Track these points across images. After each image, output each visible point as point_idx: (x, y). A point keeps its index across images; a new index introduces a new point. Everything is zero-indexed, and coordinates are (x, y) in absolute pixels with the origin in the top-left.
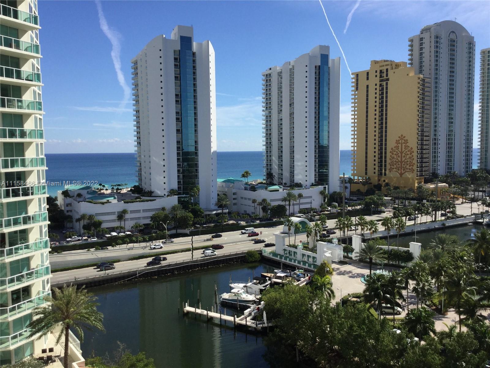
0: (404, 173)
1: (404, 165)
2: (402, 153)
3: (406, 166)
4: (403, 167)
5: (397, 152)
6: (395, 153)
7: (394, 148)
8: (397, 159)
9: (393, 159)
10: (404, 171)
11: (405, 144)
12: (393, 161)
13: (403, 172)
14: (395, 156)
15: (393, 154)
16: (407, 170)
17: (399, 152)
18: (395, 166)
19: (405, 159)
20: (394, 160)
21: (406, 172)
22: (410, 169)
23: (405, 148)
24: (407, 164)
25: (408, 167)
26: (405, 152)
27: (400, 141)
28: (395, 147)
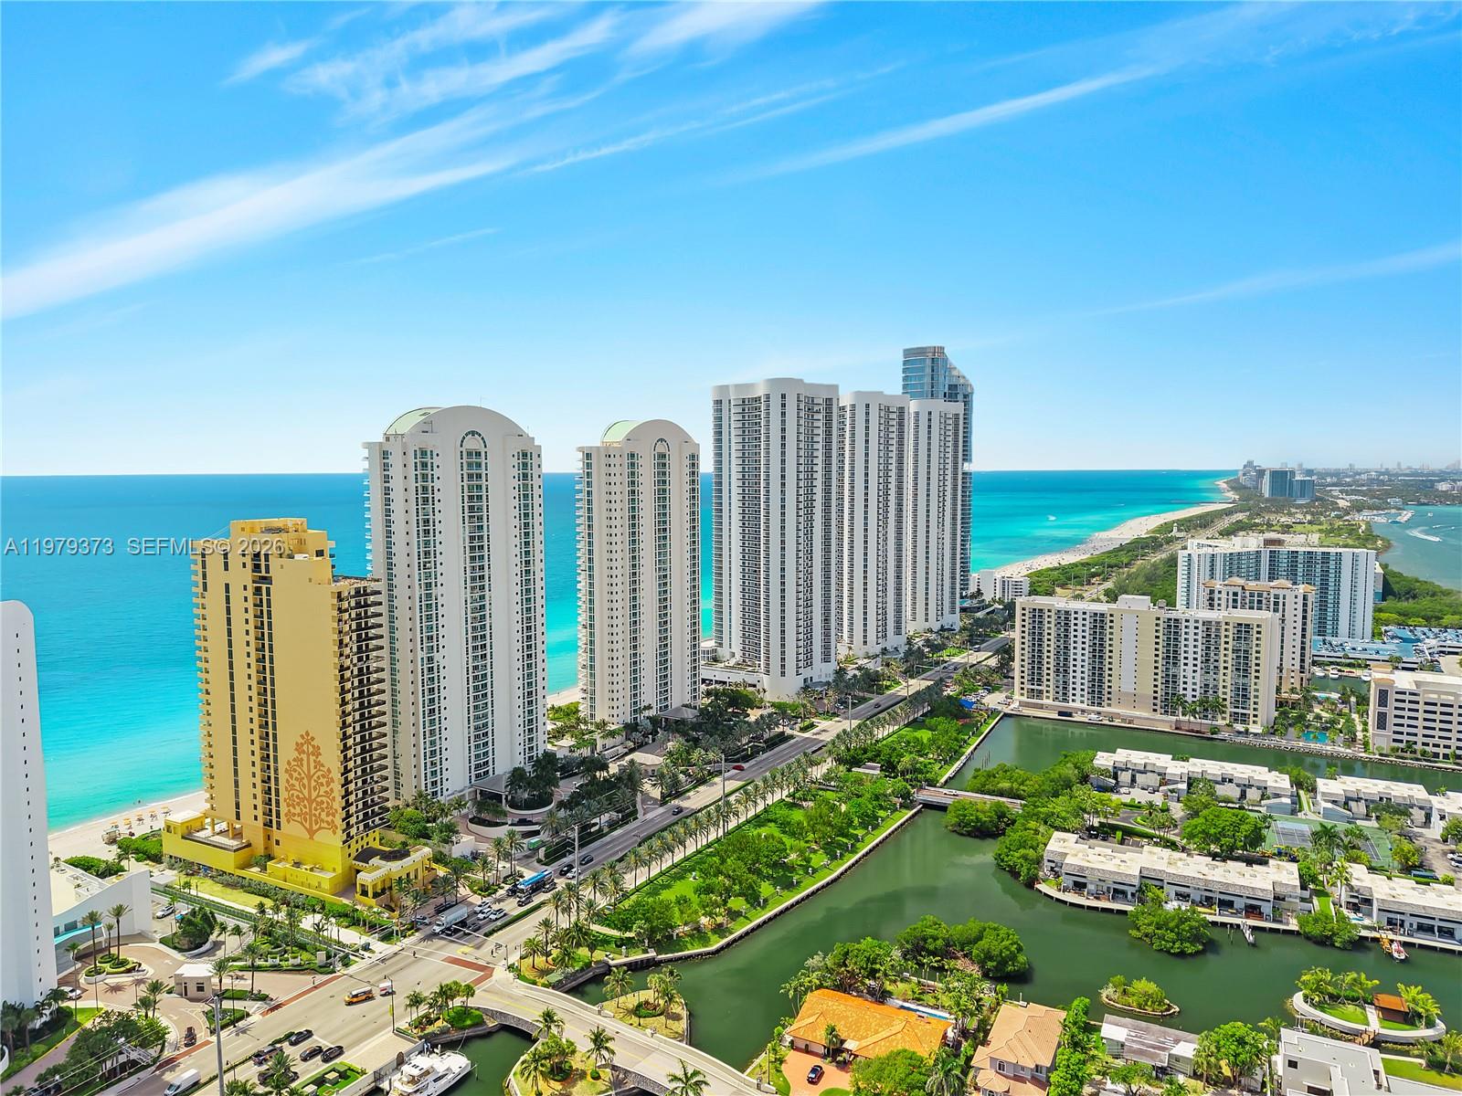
0: (318, 830)
1: (316, 809)
2: (310, 777)
3: (320, 814)
4: (315, 815)
5: (300, 774)
6: (295, 775)
7: (293, 763)
8: (301, 792)
9: (291, 790)
10: (318, 826)
11: (314, 757)
12: (293, 795)
13: (315, 827)
14: (296, 783)
15: (291, 776)
16: (323, 825)
17: (303, 775)
18: (297, 810)
19: (318, 796)
20: (296, 793)
21: (320, 828)
22: (327, 822)
23: (315, 767)
24: (323, 810)
25: (323, 815)
26: (315, 777)
27: (305, 747)
28: (294, 760)
